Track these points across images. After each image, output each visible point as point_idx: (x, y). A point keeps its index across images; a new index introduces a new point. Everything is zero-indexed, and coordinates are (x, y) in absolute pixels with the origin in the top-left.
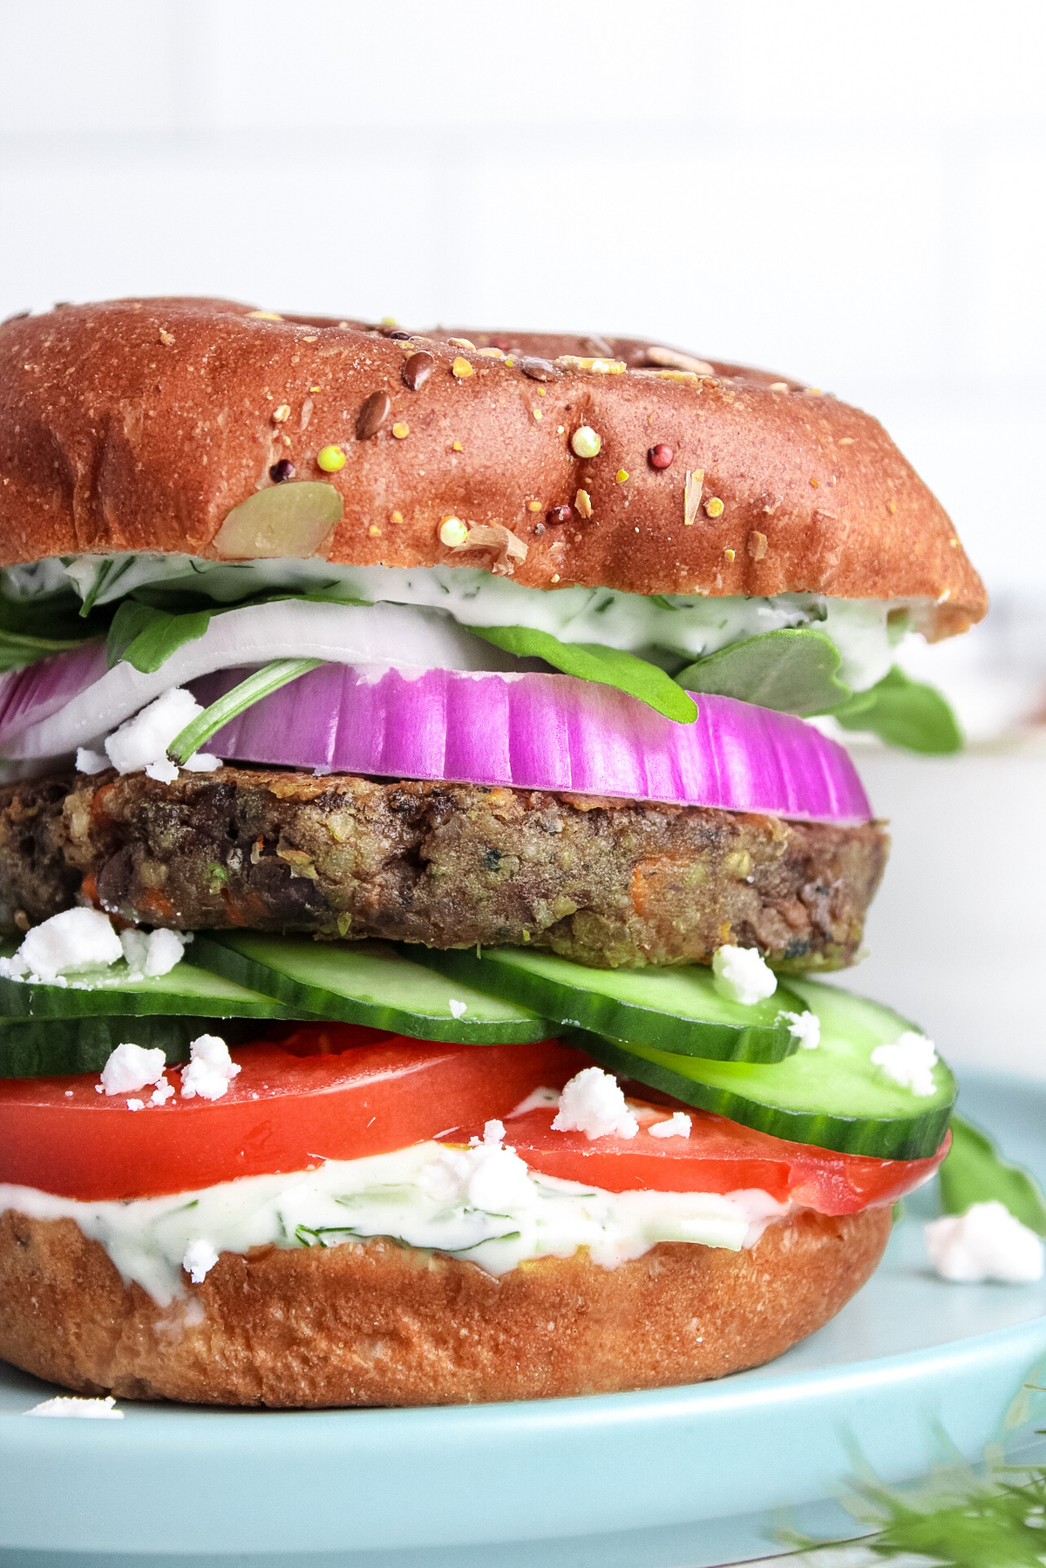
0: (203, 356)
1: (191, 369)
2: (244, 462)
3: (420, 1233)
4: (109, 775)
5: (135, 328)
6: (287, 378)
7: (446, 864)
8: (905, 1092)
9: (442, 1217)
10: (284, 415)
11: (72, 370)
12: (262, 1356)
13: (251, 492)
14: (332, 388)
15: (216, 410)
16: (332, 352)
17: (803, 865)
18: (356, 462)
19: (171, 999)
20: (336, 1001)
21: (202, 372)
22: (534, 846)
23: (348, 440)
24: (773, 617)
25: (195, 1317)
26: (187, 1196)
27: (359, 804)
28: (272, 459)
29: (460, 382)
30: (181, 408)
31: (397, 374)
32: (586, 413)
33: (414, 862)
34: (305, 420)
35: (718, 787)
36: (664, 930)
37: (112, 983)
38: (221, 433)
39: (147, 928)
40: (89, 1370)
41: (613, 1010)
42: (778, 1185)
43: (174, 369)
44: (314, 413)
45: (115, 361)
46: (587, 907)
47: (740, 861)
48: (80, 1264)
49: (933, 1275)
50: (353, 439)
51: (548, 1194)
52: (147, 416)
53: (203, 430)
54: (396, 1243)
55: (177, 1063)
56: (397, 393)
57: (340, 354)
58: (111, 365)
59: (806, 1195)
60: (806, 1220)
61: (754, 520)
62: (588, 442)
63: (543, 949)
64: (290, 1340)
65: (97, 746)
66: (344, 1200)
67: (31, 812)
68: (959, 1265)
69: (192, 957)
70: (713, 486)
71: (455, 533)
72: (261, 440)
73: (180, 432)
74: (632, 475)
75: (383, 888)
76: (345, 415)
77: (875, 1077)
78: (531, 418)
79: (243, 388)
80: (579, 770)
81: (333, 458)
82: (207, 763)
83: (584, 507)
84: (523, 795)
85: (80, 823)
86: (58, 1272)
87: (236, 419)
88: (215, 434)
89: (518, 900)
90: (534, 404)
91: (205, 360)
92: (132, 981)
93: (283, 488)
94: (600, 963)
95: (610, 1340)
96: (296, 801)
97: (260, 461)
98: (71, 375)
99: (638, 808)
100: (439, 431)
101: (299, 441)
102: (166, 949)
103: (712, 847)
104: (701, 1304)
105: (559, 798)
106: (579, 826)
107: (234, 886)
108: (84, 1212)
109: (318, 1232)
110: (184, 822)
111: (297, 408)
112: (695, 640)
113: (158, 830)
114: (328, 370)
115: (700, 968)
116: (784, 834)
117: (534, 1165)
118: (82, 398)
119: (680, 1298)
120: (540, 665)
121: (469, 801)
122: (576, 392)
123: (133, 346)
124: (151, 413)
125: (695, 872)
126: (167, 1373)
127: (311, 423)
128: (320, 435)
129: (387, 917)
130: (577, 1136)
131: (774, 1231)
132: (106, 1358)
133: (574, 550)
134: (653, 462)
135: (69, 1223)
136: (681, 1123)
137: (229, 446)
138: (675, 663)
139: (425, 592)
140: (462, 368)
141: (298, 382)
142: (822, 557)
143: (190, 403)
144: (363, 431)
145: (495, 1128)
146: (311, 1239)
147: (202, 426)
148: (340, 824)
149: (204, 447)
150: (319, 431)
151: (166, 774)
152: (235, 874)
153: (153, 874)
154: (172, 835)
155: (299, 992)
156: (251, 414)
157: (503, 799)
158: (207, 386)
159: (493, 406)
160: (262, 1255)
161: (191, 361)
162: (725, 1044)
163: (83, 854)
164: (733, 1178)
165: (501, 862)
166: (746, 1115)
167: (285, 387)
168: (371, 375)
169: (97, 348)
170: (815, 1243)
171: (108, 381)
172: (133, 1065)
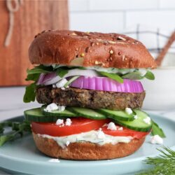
2: (73, 55)
3: (93, 141)
4: (56, 88)
8: (147, 124)
10: (77, 49)
12: (74, 154)
14: (83, 46)
15: (70, 49)
16: (83, 41)
17: (136, 98)
18: (85, 55)
19: (65, 114)
20: (83, 115)
21: (68, 43)
23: (85, 53)
24: (132, 70)
25: (67, 150)
26: (66, 137)
27: (85, 93)
30: (66, 48)
31: (90, 44)
33: (92, 99)
34: (80, 50)
35: (126, 89)
36: (120, 106)
37: (57, 112)
38: (70, 51)
39: (61, 105)
40: (54, 155)
41: (114, 116)
42: (132, 135)
43: (65, 43)
46: (111, 104)
47: (128, 98)
48: (54, 144)
49: (150, 143)
51: (107, 137)
53: (68, 51)
54: (90, 142)
56: (90, 47)
59: (135, 136)
60: (136, 139)
61: (130, 60)
62: (112, 52)
63: (106, 108)
64: (78, 153)
65: (55, 84)
66: (84, 137)
67: (47, 92)
69: (66, 109)
70: (126, 57)
71: (97, 63)
72: (75, 52)
73: (66, 51)
74: (117, 56)
76: (84, 49)
77: (144, 122)
78: (105, 50)
79: (73, 46)
80: (110, 89)
81: (83, 55)
82: (68, 87)
84: (104, 92)
85: (53, 93)
87: (72, 50)
89: (103, 103)
90: (106, 48)
92: (59, 112)
94: (112, 110)
95: (113, 153)
97: (75, 55)
99: (117, 93)
100: (95, 51)
101: (79, 53)
102: (63, 108)
104: (124, 149)
105: (108, 92)
106: (110, 95)
107: (71, 102)
108: (54, 138)
109: (81, 141)
110: (66, 94)
111: (79, 48)
112: (124, 73)
114: (82, 44)
115: (124, 110)
116: (133, 95)
117: (105, 133)
118: (54, 46)
119: (121, 148)
120: (106, 76)
121: (98, 93)
122: (110, 46)
126: (64, 156)
129: (89, 105)
130: (110, 130)
131: (132, 140)
132: (57, 154)
133: (110, 64)
134: (119, 54)
135: (52, 139)
136: (121, 128)
138: (121, 75)
139: (93, 68)
140: (98, 44)
142: (138, 64)
144: (86, 51)
145: (101, 129)
148: (84, 95)
149: (68, 53)
151: (63, 89)
152: (71, 100)
153: (62, 100)
154: (64, 96)
155: (79, 114)
156: (74, 49)
157: (102, 92)
158: (68, 45)
162: (126, 119)
164: (127, 135)
165: (102, 99)
166: (129, 128)
168: (87, 44)
169: (55, 40)
170: (137, 141)
172: (60, 122)
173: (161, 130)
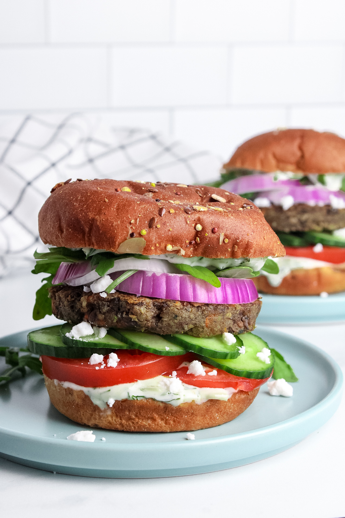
0: (115, 206)
1: (112, 209)
2: (124, 232)
3: (159, 397)
4: (90, 293)
5: (99, 197)
6: (134, 213)
7: (165, 319)
8: (264, 363)
9: (163, 395)
10: (133, 222)
11: (85, 206)
12: (124, 421)
13: (126, 239)
14: (143, 215)
15: (118, 220)
16: (144, 206)
17: (243, 313)
18: (148, 233)
19: (105, 345)
20: (141, 347)
21: (115, 210)
22: (185, 314)
23: (147, 228)
24: (238, 262)
25: (109, 413)
26: (108, 388)
27: (147, 305)
28: (130, 232)
29: (171, 214)
30: (110, 219)
31: (158, 212)
32: (199, 221)
33: (158, 317)
34: (138, 223)
35: (225, 298)
36: (212, 330)
37: (91, 340)
38: (119, 225)
39: (99, 327)
40: (85, 421)
41: (201, 349)
42: (235, 386)
43: (108, 209)
44: (140, 221)
45: (95, 205)
46: (196, 326)
47: (229, 315)
48: (84, 400)
49: (268, 393)
50: (148, 228)
51: (186, 389)
52: (103, 220)
53: (115, 224)
54: (153, 400)
55: (106, 358)
56: (158, 217)
57: (145, 207)
58: (94, 206)
59: (242, 387)
60: (241, 392)
61: (235, 243)
62: (199, 227)
63: (186, 333)
64: (130, 419)
65: (88, 285)
66: (142, 390)
67: (73, 299)
68: (274, 392)
69: (109, 333)
70: (226, 236)
71: (170, 248)
72: (128, 227)
73: (110, 224)
74: (208, 234)
75: (151, 323)
76: (146, 222)
77: (257, 359)
78: (187, 223)
79: (124, 215)
80: (195, 296)
81: (144, 232)
82: (113, 291)
83: (198, 241)
84: (182, 302)
85: (84, 304)
86: (79, 401)
87: (122, 222)
88: (118, 225)
89: (181, 325)
90: (187, 220)
91: (115, 207)
92: (96, 340)
93: (133, 239)
94: (198, 336)
95: (199, 420)
96: (133, 304)
97: (128, 232)
98: (85, 207)
99: (207, 305)
100: (167, 226)
101: (136, 228)
102: (103, 332)
103: (223, 313)
104: (218, 411)
105: (190, 303)
106: (194, 310)
107: (119, 321)
108: (85, 389)
109: (137, 397)
110: (108, 306)
111: (136, 220)
112: (222, 266)
113: (102, 308)
114: (143, 211)
115: (219, 337)
116: (239, 308)
117: (184, 381)
118: (88, 214)
119: (214, 410)
120: (186, 273)
121: (171, 305)
122: (197, 216)
123: (99, 202)
124: (104, 219)
125: (219, 318)
126: (103, 423)
127: (139, 224)
128: (141, 227)
129: (152, 328)
130: (192, 375)
131: (234, 394)
132: (89, 420)
133: (195, 250)
134: (213, 231)
135: (82, 392)
136: (214, 373)
137: (121, 228)
138: (216, 270)
139: (163, 257)
140: (172, 211)
141: (136, 214)
142: (249, 250)
143: (112, 218)
144: (151, 224)
145: (175, 373)
146: (135, 398)
147: (115, 223)
148: (143, 309)
149: (115, 228)
150: (141, 226)
151: (104, 295)
152: (119, 318)
153: (101, 317)
154: (105, 309)
155: (133, 344)
156: (126, 221)
157: (178, 304)
158: (116, 213)
159: (179, 220)
160: (125, 401)
161: (112, 207)
162: (225, 356)
163: (85, 310)
164: (226, 385)
165: (178, 318)
166: (229, 371)
167: (133, 215)
168: (152, 212)
169: (91, 201)
170: (243, 396)
171: (93, 210)
172: (96, 358)
173: (289, 367)
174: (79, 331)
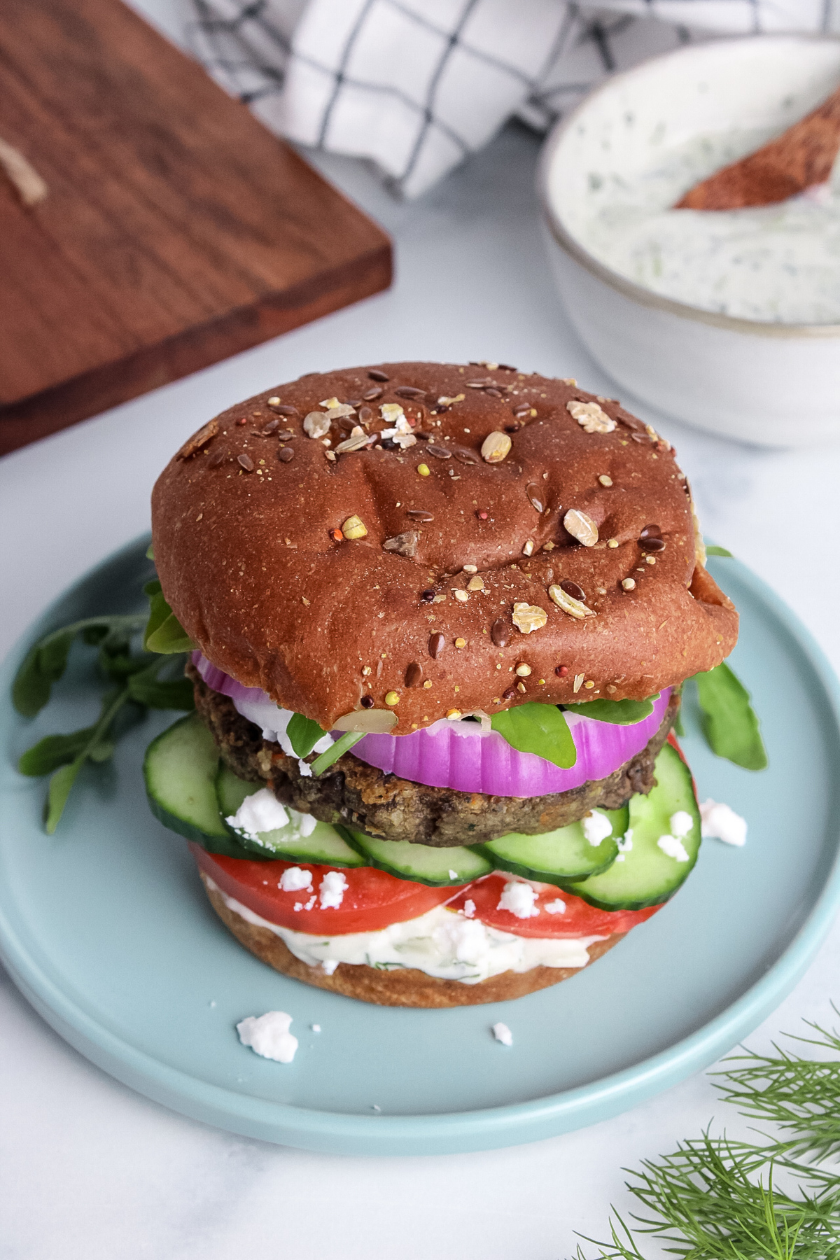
0: (326, 621)
1: (319, 630)
2: (348, 694)
4: (279, 747)
5: (289, 584)
6: (370, 646)
7: (448, 830)
10: (368, 673)
11: (256, 606)
13: (351, 710)
14: (393, 654)
15: (333, 661)
16: (393, 628)
18: (403, 700)
21: (325, 632)
22: (493, 819)
23: (401, 687)
26: (323, 939)
27: (406, 804)
28: (362, 694)
29: (459, 652)
30: (315, 656)
31: (426, 646)
32: (524, 658)
33: (431, 827)
34: (379, 673)
38: (336, 676)
39: (301, 811)
43: (310, 628)
44: (384, 669)
45: (279, 610)
48: (271, 941)
50: (403, 686)
52: (297, 658)
53: (326, 673)
54: (421, 972)
56: (426, 660)
57: (397, 629)
58: (277, 612)
62: (525, 671)
66: (398, 948)
67: (240, 743)
70: (590, 677)
71: (455, 716)
72: (357, 683)
73: (315, 671)
74: (547, 679)
75: (416, 834)
76: (400, 673)
78: (495, 669)
79: (347, 650)
81: (394, 700)
83: (521, 689)
84: (488, 798)
85: (266, 766)
87: (343, 668)
88: (332, 675)
90: (497, 662)
91: (326, 623)
92: (294, 840)
97: (356, 694)
98: (256, 608)
100: (448, 681)
101: (376, 686)
102: (310, 823)
103: (581, 796)
109: (385, 964)
111: (374, 666)
113: (306, 792)
114: (391, 640)
115: (574, 822)
118: (263, 630)
122: (520, 647)
123: (289, 600)
124: (299, 656)
125: (573, 806)
127: (382, 675)
128: (387, 683)
130: (509, 913)
134: (558, 672)
135: (267, 930)
136: (560, 905)
137: (340, 684)
140: (461, 643)
141: (375, 649)
143: (319, 654)
144: (409, 682)
146: (382, 968)
147: (326, 670)
148: (395, 816)
149: (327, 682)
150: (386, 680)
152: (344, 817)
156: (351, 667)
157: (478, 804)
158: (328, 643)
159: (476, 665)
160: (360, 966)
161: (319, 623)
163: (268, 776)
165: (475, 828)
167: (368, 653)
168: (412, 646)
169: (269, 593)
171: (276, 623)
172: (296, 879)
174: (255, 818)
